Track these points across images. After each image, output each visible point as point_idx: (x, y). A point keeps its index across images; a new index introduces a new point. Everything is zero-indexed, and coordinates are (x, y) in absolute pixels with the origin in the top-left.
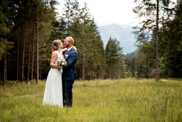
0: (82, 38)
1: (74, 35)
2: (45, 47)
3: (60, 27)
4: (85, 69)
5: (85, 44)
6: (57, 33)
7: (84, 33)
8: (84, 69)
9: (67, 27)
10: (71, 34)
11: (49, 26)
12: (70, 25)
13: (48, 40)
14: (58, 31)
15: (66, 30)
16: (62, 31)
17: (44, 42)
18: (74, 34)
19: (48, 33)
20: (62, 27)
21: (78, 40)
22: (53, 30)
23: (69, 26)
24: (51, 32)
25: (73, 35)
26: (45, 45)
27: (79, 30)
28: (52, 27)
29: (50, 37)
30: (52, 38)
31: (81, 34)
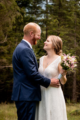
0: (72, 26)
1: (56, 22)
2: (5, 44)
3: (31, 7)
4: (77, 83)
5: (77, 37)
6: (27, 18)
7: (75, 17)
8: (75, 83)
9: (44, 8)
10: (51, 20)
11: (13, 8)
12: (50, 4)
13: (10, 32)
14: (28, 15)
15: (43, 12)
16: (36, 14)
17: (4, 36)
18: (56, 20)
19: (10, 20)
20: (35, 7)
21: (64, 31)
22: (19, 14)
23: (47, 6)
24: (16, 17)
25: (54, 21)
26: (5, 40)
27: (65, 12)
28: (18, 8)
29: (15, 27)
30: (18, 28)
31: (70, 20)
